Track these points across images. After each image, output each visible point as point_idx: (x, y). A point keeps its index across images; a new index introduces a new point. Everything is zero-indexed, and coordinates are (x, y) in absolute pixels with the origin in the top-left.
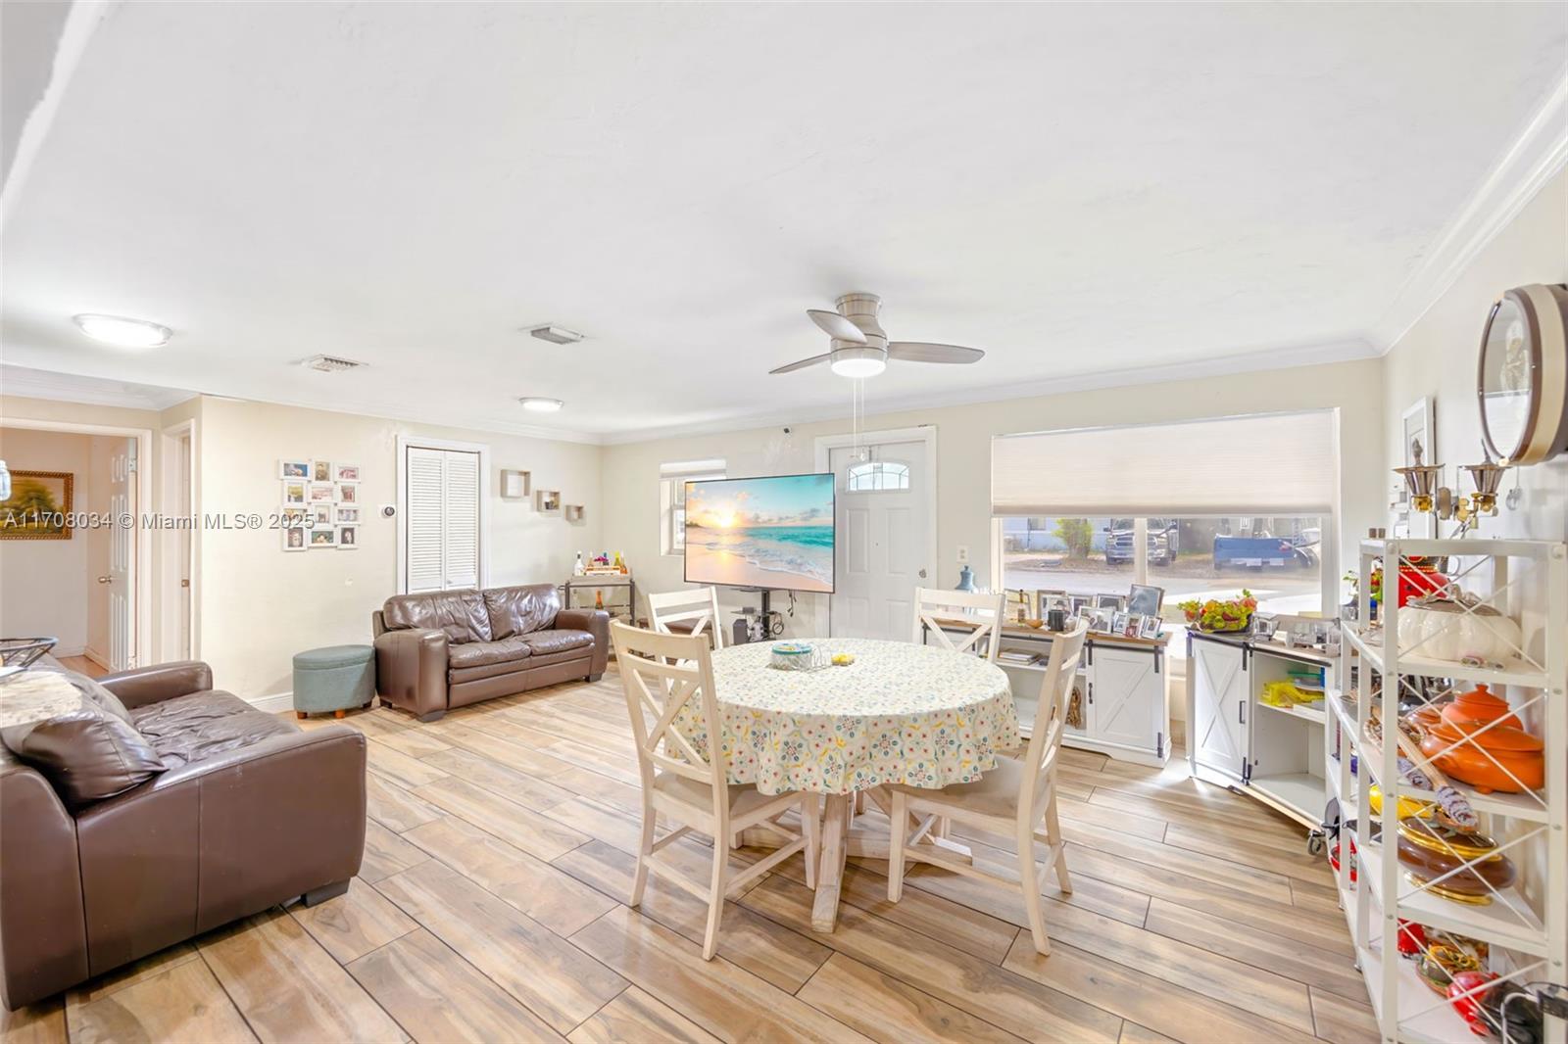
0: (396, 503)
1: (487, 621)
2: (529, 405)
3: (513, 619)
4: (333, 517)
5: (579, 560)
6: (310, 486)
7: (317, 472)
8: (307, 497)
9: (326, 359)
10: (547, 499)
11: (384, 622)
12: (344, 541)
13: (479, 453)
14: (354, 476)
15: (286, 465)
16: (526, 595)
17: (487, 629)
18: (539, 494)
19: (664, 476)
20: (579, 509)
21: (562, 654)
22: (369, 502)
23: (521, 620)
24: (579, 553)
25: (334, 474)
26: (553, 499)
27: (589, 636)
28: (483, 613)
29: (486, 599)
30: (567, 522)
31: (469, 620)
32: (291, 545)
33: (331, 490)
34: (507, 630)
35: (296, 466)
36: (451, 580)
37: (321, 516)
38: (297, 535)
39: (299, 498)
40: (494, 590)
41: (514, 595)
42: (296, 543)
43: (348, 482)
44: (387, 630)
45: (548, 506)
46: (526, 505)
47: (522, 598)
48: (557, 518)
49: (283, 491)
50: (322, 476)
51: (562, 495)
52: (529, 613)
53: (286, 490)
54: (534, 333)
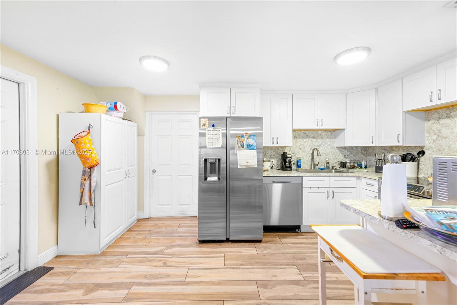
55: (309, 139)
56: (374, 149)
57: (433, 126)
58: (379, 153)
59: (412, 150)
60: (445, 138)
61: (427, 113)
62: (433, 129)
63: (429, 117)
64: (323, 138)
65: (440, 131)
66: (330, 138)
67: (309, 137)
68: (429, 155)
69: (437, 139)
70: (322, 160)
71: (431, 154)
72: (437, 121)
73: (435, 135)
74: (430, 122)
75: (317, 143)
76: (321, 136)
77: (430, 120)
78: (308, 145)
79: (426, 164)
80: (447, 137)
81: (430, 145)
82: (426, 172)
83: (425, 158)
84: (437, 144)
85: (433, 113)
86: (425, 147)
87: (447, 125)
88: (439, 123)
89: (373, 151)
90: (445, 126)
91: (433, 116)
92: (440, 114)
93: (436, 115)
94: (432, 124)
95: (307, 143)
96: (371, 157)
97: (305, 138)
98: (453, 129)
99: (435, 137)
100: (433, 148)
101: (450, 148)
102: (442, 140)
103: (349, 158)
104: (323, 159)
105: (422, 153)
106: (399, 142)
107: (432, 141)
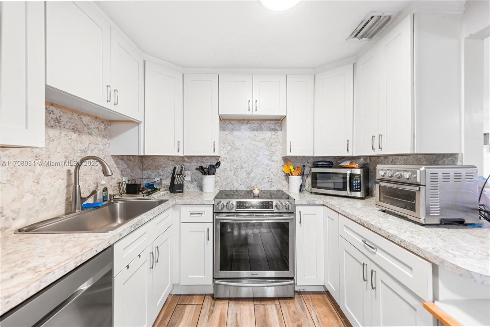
55: (64, 133)
56: (156, 160)
57: (228, 137)
58: (164, 165)
59: (207, 161)
60: (237, 149)
61: (223, 122)
62: (227, 139)
63: (224, 126)
64: (91, 134)
65: (233, 142)
66: (104, 137)
67: (62, 125)
68: (224, 166)
69: (230, 150)
70: (89, 186)
71: (226, 165)
72: (231, 132)
73: (229, 145)
74: (225, 132)
75: (81, 145)
76: (88, 129)
77: (225, 130)
78: (59, 149)
79: (221, 176)
80: (239, 149)
81: (225, 156)
82: (221, 185)
83: (220, 169)
84: (231, 155)
85: (228, 124)
86: (220, 158)
88: (233, 134)
89: (153, 163)
90: (238, 138)
91: (228, 126)
92: (234, 125)
93: (230, 126)
94: (227, 134)
95: (56, 142)
96: (149, 171)
97: (52, 127)
98: (244, 141)
99: (229, 148)
100: (228, 159)
101: (241, 159)
102: (235, 152)
103: (126, 176)
104: (91, 182)
105: (218, 164)
106: (214, 151)
107: (227, 152)
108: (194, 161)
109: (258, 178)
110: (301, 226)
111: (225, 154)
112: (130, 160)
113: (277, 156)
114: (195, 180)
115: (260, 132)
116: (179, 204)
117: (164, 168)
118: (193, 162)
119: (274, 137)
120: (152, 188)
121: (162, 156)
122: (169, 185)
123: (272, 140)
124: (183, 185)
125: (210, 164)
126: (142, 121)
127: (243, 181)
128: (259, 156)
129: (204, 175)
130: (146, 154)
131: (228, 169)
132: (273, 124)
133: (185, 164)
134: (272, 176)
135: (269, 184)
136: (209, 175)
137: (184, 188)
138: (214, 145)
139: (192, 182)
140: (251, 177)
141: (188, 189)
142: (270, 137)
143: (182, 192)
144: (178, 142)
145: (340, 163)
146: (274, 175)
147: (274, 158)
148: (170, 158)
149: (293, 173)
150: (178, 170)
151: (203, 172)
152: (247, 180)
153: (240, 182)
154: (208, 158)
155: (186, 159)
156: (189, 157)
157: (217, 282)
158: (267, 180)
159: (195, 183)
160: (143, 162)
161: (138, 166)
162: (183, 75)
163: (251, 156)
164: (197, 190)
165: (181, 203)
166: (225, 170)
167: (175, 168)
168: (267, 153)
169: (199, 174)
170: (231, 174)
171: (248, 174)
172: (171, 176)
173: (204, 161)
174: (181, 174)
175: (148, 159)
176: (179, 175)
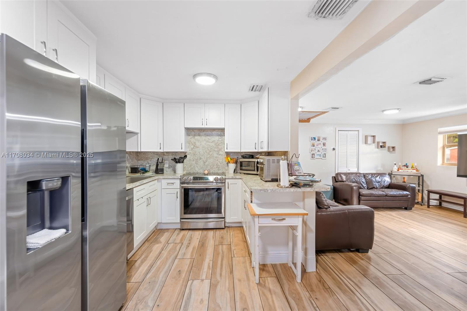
0: (336, 147)
1: (365, 183)
2: (385, 112)
3: (374, 183)
4: (321, 150)
5: (396, 166)
6: (316, 143)
7: (318, 140)
8: (315, 146)
9: (332, 108)
10: (381, 144)
11: (335, 179)
12: (323, 157)
13: (358, 131)
14: (326, 140)
15: (311, 138)
16: (378, 176)
17: (366, 185)
18: (378, 143)
19: (440, 133)
20: (393, 148)
21: (398, 197)
22: (329, 146)
23: (377, 184)
24: (395, 163)
25: (321, 140)
26: (383, 144)
27: (407, 193)
28: (364, 180)
29: (365, 176)
30: (388, 152)
31: (360, 182)
32: (312, 158)
33: (320, 144)
34: (372, 187)
35: (313, 138)
36: (350, 169)
37: (318, 150)
38: (313, 155)
39: (314, 146)
40: (366, 173)
41: (373, 175)
42: (313, 157)
43: (324, 141)
44: (336, 182)
45: (381, 147)
46: (374, 146)
47: (376, 177)
48: (385, 150)
49: (311, 144)
50: (319, 140)
51: (387, 143)
52: (379, 182)
53: (311, 143)
54: (420, 83)
61: (188, 131)
62: (191, 141)
69: (193, 148)
71: (190, 157)
73: (192, 145)
74: (190, 137)
79: (187, 164)
80: (198, 147)
81: (190, 152)
82: (187, 169)
83: (187, 160)
84: (193, 151)
85: (191, 132)
86: (187, 153)
87: (199, 140)
88: (195, 138)
89: (145, 156)
93: (193, 133)
96: (142, 161)
98: (201, 143)
99: (192, 147)
100: (192, 153)
101: (200, 153)
102: (196, 149)
103: (130, 163)
105: (186, 156)
106: (182, 149)
107: (191, 149)
108: (170, 154)
109: (211, 165)
110: (229, 190)
111: (189, 151)
112: (131, 154)
113: (222, 152)
114: (171, 167)
115: (212, 137)
116: (161, 179)
117: (151, 159)
118: (170, 156)
119: (220, 140)
120: (145, 171)
121: (150, 152)
122: (155, 169)
123: (219, 142)
124: (163, 169)
125: (180, 156)
126: (139, 132)
127: (201, 167)
128: (211, 151)
129: (177, 163)
130: (142, 151)
131: (192, 159)
132: (220, 132)
133: (165, 156)
134: (219, 164)
135: (217, 169)
136: (179, 163)
137: (164, 172)
138: (182, 145)
139: (169, 167)
140: (206, 164)
141: (167, 172)
142: (218, 139)
143: (163, 173)
144: (160, 143)
145: (256, 156)
146: (220, 163)
147: (221, 153)
148: (155, 153)
149: (230, 162)
150: (160, 160)
151: (176, 161)
152: (204, 167)
153: (199, 167)
154: (179, 153)
155: (165, 154)
156: (167, 152)
157: (182, 220)
158: (216, 166)
159: (171, 169)
160: (138, 156)
161: (135, 157)
162: (163, 103)
163: (206, 151)
164: (172, 173)
165: (162, 178)
166: (190, 160)
167: (158, 159)
168: (216, 150)
169: (174, 163)
170: (194, 163)
171: (204, 163)
172: (156, 164)
173: (177, 155)
174: (162, 162)
175: (141, 153)
176: (161, 163)
